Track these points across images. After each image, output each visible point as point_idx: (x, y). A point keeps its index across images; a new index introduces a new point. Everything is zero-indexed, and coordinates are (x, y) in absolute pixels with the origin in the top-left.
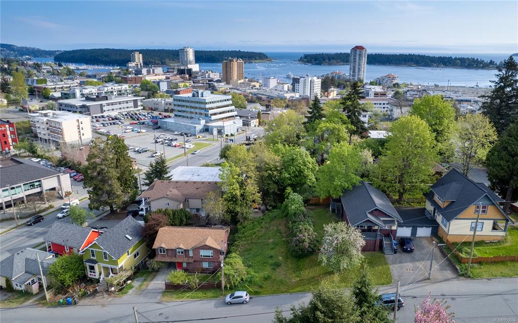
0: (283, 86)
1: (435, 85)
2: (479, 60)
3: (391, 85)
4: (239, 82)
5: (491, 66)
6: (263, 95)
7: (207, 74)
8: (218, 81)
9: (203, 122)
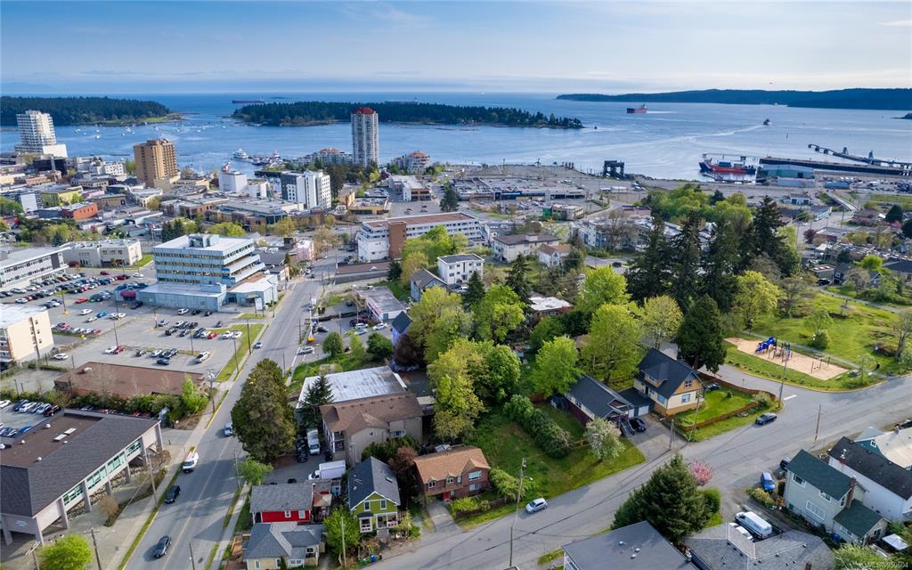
0: (259, 187)
1: (484, 165)
2: (523, 112)
3: (423, 170)
4: (172, 181)
5: (540, 121)
6: (242, 210)
7: (99, 168)
8: (130, 182)
9: (224, 288)
